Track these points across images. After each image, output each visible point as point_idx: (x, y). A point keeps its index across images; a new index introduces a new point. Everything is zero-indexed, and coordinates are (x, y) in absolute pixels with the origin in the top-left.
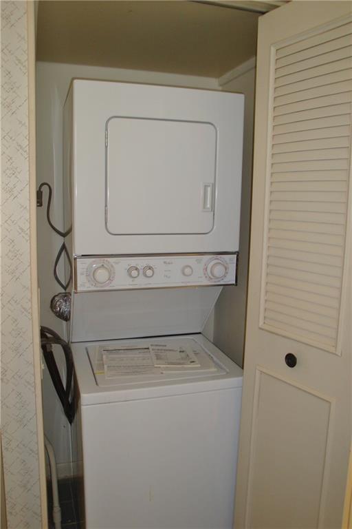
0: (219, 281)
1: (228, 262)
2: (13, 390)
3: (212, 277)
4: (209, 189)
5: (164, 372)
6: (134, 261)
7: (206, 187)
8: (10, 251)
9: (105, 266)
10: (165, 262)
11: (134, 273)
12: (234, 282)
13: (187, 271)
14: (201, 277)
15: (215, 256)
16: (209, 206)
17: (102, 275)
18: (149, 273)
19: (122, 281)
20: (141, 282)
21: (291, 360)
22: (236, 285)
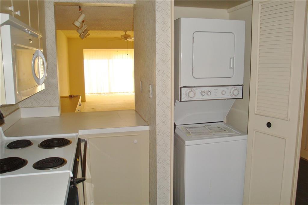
0: (236, 97)
1: (239, 89)
2: (162, 138)
3: (233, 95)
4: (232, 59)
5: (215, 134)
6: (203, 89)
7: (231, 58)
8: (163, 84)
9: (192, 91)
10: (215, 89)
11: (203, 94)
12: (242, 97)
13: (224, 93)
14: (229, 95)
15: (234, 87)
16: (232, 66)
17: (191, 94)
18: (209, 93)
19: (198, 97)
20: (206, 97)
21: (269, 125)
22: (242, 98)
